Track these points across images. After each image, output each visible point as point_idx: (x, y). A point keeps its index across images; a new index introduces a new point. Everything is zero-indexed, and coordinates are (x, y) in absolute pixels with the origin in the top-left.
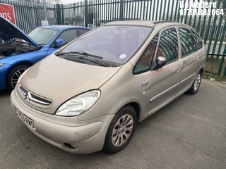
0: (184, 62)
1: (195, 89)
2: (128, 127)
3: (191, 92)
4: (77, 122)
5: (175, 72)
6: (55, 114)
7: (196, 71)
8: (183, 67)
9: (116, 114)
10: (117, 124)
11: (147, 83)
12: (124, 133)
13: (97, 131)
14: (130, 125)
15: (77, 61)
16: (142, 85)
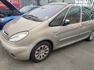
0: (83, 24)
1: (91, 39)
2: (46, 51)
3: (88, 40)
4: (15, 45)
5: (76, 28)
6: (8, 40)
7: (91, 30)
8: (82, 27)
9: (37, 44)
10: (38, 49)
11: (57, 32)
12: (43, 54)
13: (25, 50)
14: (47, 51)
15: (27, 19)
16: (54, 32)
